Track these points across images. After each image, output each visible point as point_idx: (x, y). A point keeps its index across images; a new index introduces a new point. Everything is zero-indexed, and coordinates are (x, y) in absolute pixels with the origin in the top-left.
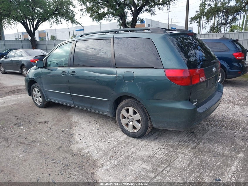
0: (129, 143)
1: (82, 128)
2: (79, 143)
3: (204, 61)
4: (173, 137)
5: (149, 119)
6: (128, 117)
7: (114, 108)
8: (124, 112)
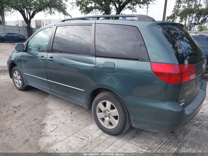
0: (103, 142)
1: (56, 117)
2: (49, 136)
3: (190, 55)
4: (152, 136)
5: (127, 117)
6: (104, 111)
7: (90, 99)
8: (100, 105)
